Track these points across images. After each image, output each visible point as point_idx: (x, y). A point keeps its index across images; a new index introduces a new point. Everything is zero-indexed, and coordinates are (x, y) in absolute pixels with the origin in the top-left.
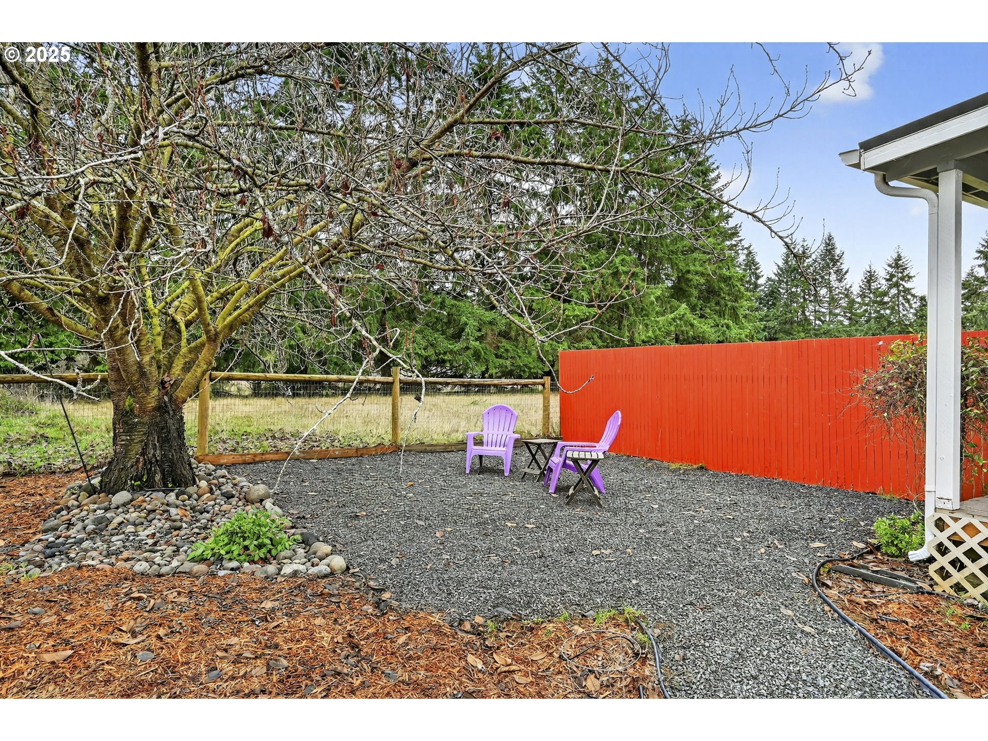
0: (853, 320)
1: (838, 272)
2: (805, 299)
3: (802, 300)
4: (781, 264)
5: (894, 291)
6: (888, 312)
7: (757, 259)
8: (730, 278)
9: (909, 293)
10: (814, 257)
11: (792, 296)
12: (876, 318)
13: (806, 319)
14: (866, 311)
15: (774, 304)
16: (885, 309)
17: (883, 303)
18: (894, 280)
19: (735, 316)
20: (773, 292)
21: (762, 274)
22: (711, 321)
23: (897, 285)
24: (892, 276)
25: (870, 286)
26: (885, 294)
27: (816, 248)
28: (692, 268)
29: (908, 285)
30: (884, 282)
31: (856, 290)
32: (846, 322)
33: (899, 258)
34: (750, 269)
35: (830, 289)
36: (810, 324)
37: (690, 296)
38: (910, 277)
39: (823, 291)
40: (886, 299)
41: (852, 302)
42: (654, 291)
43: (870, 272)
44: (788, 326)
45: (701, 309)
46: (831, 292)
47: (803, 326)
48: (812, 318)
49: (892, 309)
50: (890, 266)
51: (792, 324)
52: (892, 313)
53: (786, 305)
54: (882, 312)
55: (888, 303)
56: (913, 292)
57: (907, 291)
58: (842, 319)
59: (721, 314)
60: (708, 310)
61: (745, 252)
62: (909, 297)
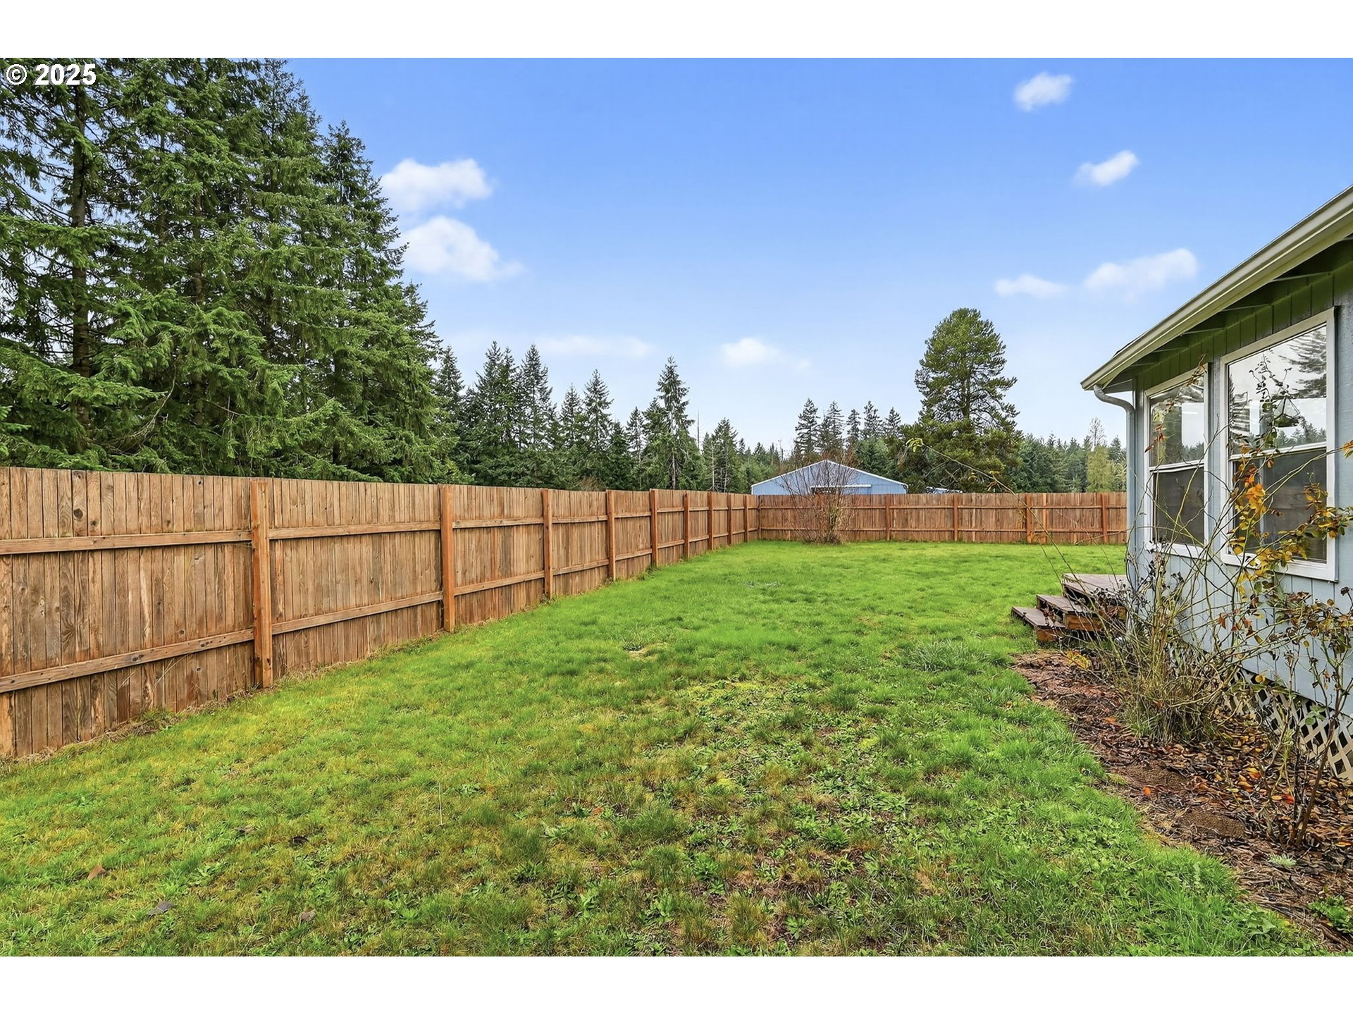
0: (557, 442)
1: (542, 390)
2: (510, 419)
3: (505, 419)
4: (483, 376)
5: (593, 416)
6: (588, 437)
7: (458, 366)
8: (409, 372)
9: (606, 420)
10: (518, 371)
11: (497, 415)
12: (577, 443)
13: (512, 441)
14: (568, 435)
15: (476, 421)
16: (585, 435)
17: (582, 428)
18: (594, 404)
19: (419, 428)
20: (475, 406)
21: (462, 384)
22: (383, 431)
23: (595, 410)
24: (591, 401)
25: (572, 410)
26: (586, 419)
27: (519, 362)
28: (351, 349)
29: (605, 411)
30: (584, 406)
31: (559, 412)
32: (551, 446)
33: (597, 383)
34: (449, 378)
35: (535, 409)
36: (515, 446)
37: (350, 391)
38: (607, 404)
39: (528, 411)
40: (586, 424)
41: (556, 425)
42: (279, 373)
43: (572, 394)
44: (491, 448)
45: (370, 413)
46: (535, 412)
47: (508, 448)
48: (517, 439)
49: (592, 435)
50: (589, 389)
51: (496, 445)
52: (591, 439)
53: (490, 424)
54: (583, 437)
55: (588, 428)
56: (609, 418)
57: (604, 417)
58: (546, 441)
59: (399, 422)
60: (380, 416)
61: (444, 356)
62: (606, 423)
